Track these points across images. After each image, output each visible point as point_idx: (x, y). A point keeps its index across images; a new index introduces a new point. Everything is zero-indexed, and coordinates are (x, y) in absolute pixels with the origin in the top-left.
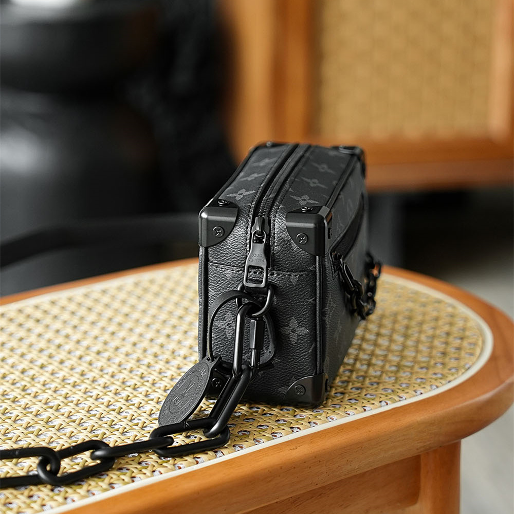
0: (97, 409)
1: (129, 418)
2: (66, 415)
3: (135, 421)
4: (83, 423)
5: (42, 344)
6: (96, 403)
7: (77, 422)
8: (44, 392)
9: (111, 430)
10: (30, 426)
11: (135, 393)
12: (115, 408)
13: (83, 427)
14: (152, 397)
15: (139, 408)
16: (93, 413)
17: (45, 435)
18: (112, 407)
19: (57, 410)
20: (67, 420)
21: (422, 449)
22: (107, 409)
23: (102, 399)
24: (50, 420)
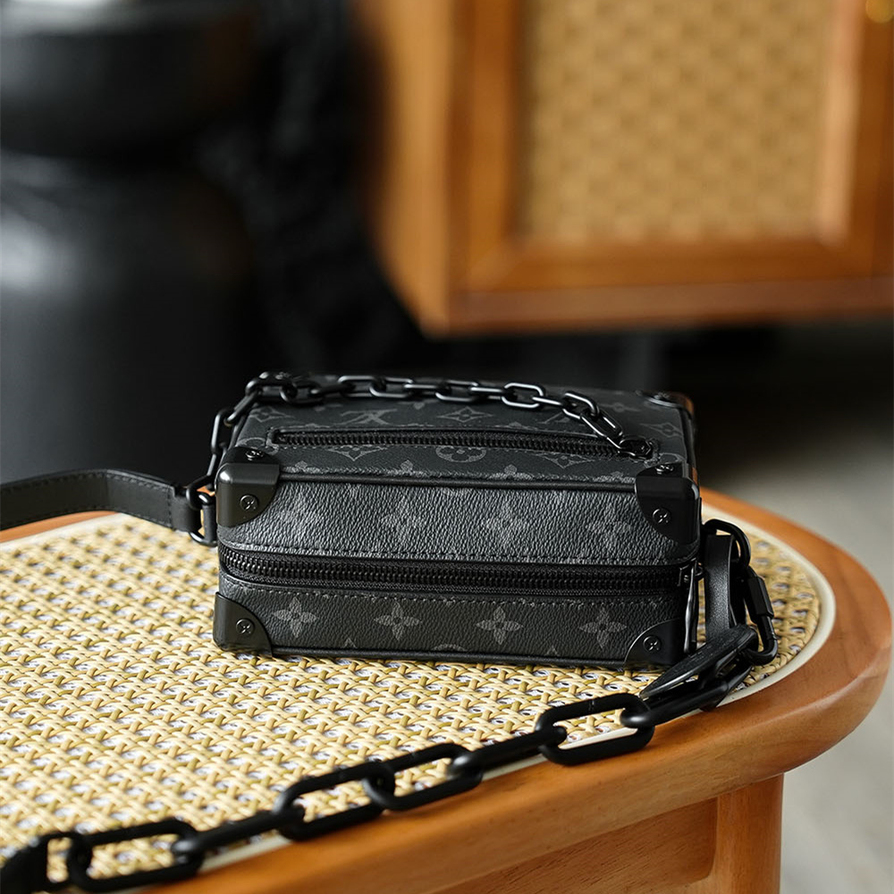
0: (184, 719)
1: (237, 734)
2: (132, 728)
3: (248, 740)
4: (162, 742)
5: (87, 606)
6: (182, 708)
7: (151, 741)
8: (94, 688)
9: (209, 754)
10: (74, 748)
11: (246, 691)
12: (213, 716)
13: (162, 749)
14: (274, 698)
15: (252, 717)
16: (177, 725)
17: (99, 763)
18: (208, 716)
19: (117, 720)
20: (135, 738)
21: (722, 789)
22: (200, 719)
23: (191, 702)
24: (106, 737)
